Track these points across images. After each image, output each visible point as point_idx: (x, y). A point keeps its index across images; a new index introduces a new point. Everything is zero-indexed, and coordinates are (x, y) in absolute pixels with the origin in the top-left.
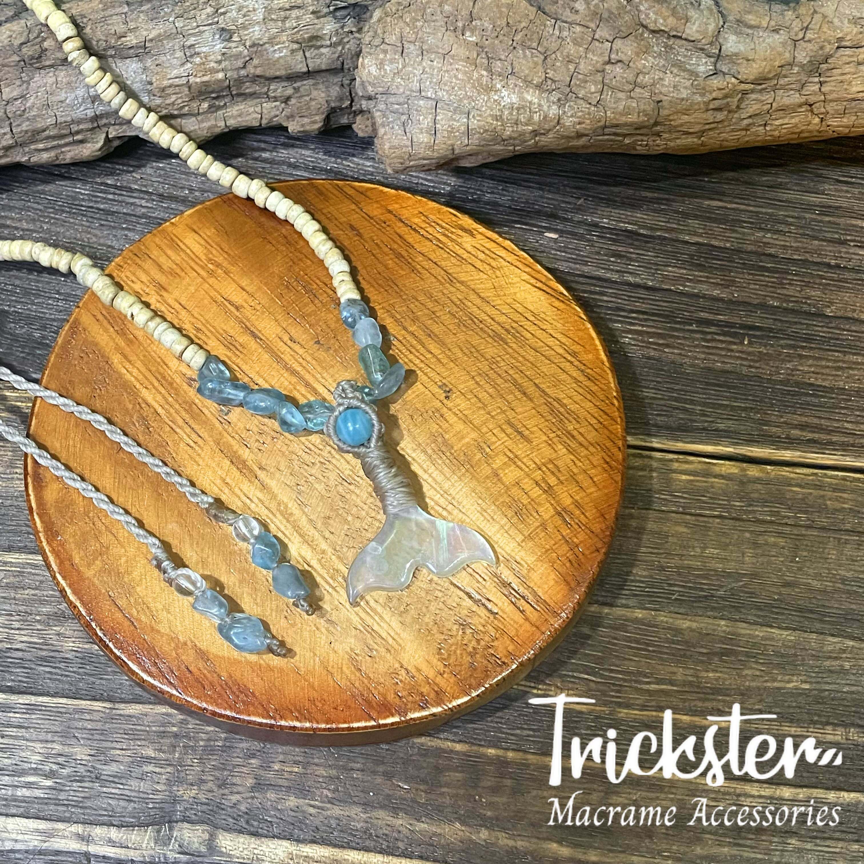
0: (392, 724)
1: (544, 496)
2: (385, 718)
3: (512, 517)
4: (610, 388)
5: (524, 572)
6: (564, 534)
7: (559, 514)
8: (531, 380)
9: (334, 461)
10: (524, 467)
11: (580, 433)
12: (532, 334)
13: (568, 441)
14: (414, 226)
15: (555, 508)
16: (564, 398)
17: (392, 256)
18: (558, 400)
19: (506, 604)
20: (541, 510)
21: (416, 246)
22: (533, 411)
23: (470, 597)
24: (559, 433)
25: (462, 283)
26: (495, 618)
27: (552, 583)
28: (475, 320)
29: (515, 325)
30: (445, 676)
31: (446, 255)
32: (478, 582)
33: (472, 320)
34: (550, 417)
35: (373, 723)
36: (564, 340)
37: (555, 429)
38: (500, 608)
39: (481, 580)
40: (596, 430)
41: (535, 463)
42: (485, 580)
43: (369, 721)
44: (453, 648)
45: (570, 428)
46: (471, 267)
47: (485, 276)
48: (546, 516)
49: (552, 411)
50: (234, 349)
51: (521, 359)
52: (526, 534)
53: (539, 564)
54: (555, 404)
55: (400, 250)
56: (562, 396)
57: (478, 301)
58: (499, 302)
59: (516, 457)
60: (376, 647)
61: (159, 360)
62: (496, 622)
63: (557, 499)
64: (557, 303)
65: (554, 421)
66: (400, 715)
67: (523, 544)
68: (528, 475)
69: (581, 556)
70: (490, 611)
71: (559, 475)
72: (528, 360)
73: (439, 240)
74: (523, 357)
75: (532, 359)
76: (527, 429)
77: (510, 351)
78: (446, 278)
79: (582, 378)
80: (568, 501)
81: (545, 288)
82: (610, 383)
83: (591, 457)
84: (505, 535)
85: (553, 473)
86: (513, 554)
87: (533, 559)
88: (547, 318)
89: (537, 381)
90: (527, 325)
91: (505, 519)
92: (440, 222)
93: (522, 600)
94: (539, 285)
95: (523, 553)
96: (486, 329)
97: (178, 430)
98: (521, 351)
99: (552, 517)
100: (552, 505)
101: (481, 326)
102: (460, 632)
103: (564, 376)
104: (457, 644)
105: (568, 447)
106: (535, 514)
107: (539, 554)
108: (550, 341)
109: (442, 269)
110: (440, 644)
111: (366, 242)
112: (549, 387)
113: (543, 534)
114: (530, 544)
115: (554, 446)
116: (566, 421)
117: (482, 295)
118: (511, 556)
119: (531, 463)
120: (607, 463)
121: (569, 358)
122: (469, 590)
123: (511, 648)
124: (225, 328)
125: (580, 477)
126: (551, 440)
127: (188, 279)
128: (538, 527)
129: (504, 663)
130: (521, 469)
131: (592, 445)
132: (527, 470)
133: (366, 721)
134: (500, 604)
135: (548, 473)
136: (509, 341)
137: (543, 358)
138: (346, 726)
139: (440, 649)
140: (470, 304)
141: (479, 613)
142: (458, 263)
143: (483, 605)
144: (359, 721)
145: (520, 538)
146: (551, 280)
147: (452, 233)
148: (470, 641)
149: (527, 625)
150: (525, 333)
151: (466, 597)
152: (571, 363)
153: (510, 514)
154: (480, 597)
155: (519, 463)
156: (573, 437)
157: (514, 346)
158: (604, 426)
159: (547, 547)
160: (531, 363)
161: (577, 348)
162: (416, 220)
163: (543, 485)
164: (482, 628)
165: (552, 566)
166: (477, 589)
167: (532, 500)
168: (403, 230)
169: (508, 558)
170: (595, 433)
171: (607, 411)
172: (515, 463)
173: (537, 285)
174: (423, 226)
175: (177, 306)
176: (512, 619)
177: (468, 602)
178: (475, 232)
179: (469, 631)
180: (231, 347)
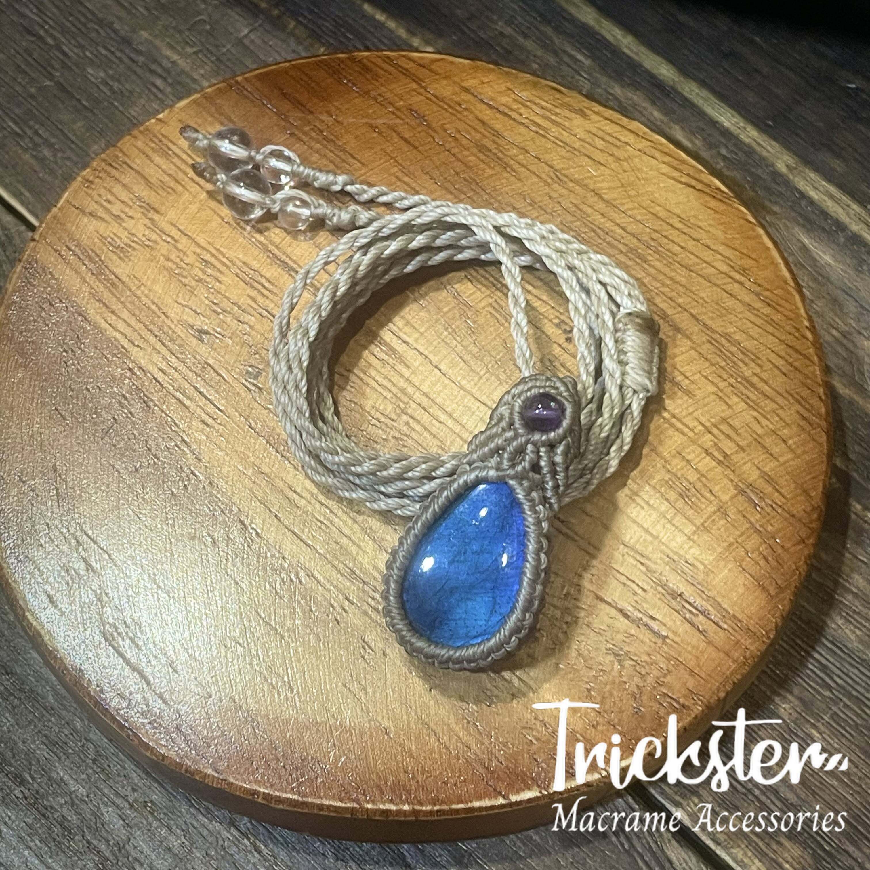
0: (529, 800)
1: (719, 469)
2: (518, 792)
3: (676, 500)
4: (798, 315)
5: (701, 577)
6: (752, 520)
7: (742, 492)
8: (685, 310)
9: (414, 435)
10: (686, 430)
11: (762, 379)
12: (682, 248)
13: (746, 391)
14: (502, 108)
15: (736, 487)
16: (735, 332)
17: (475, 150)
18: (727, 336)
19: (678, 623)
20: (716, 489)
21: (506, 134)
22: (693, 352)
23: (626, 616)
24: (732, 381)
25: (576, 182)
26: (664, 643)
27: (741, 590)
28: (598, 231)
29: (655, 236)
30: (600, 728)
31: (549, 145)
32: (635, 594)
33: (594, 231)
34: (719, 360)
35: (501, 801)
36: (728, 253)
37: (725, 376)
38: (669, 629)
39: (640, 591)
40: (785, 374)
41: (703, 425)
42: (644, 590)
43: (496, 797)
44: (608, 687)
45: (748, 373)
46: (587, 159)
47: (607, 172)
48: (725, 497)
49: (720, 351)
50: (260, 287)
51: (668, 282)
52: (698, 524)
53: (722, 563)
54: (724, 341)
55: (485, 141)
56: (731, 329)
57: (601, 206)
58: (630, 206)
59: (674, 416)
60: (496, 692)
61: (154, 307)
62: (666, 648)
63: (738, 472)
64: (713, 203)
65: (723, 364)
66: (539, 786)
67: (695, 537)
68: (694, 442)
69: (780, 551)
70: (657, 634)
71: (738, 439)
72: (677, 282)
73: (539, 125)
74: (671, 279)
75: (683, 280)
76: (687, 378)
77: (652, 271)
78: (554, 176)
79: (758, 305)
80: (754, 475)
81: (694, 183)
82: (797, 308)
83: (780, 412)
84: (668, 526)
85: (728, 436)
86: (682, 552)
87: (711, 558)
88: (700, 224)
89: (694, 312)
90: (674, 234)
91: (666, 503)
92: (538, 101)
93: (701, 617)
94: (684, 179)
95: (695, 551)
96: (615, 243)
97: (187, 403)
98: (667, 270)
99: (732, 498)
100: (732, 481)
101: (609, 239)
102: (617, 667)
103: (730, 303)
104: (614, 682)
105: (746, 399)
106: (708, 495)
107: (719, 550)
108: (707, 255)
109: (546, 163)
110: (587, 683)
111: (435, 131)
112: (712, 319)
113: (722, 522)
114: (706, 537)
115: (727, 399)
116: (741, 364)
117: (605, 197)
118: (680, 556)
119: (696, 423)
120: (804, 418)
121: (738, 277)
122: (623, 604)
123: (691, 684)
124: (245, 259)
125: (768, 441)
126: (721, 391)
127: (187, 195)
128: (714, 513)
129: (683, 706)
130: (683, 433)
131: (780, 394)
132: (691, 434)
133: (490, 798)
134: (670, 624)
135: (722, 437)
136: (650, 258)
137: (701, 280)
138: (461, 806)
139: (589, 690)
140: (590, 211)
141: (641, 637)
142: (568, 155)
143: (646, 625)
144: (480, 798)
145: (689, 529)
146: (701, 171)
147: (556, 114)
148: (631, 677)
149: (710, 649)
150: (671, 246)
151: (619, 616)
152: (741, 283)
153: (672, 495)
154: (640, 615)
155: (679, 425)
156: (753, 385)
157: (658, 264)
158: (796, 368)
159: (731, 540)
160: (684, 286)
161: (748, 263)
162: (504, 99)
163: (716, 454)
164: (646, 658)
165: (740, 566)
166: (634, 604)
167: (702, 475)
168: (487, 114)
169: (676, 558)
170: (783, 379)
171: (798, 347)
172: (672, 425)
173: (683, 180)
174: (515, 107)
175: (174, 233)
176: (688, 644)
177: (622, 623)
178: (588, 112)
179: (628, 663)
180: (256, 285)
